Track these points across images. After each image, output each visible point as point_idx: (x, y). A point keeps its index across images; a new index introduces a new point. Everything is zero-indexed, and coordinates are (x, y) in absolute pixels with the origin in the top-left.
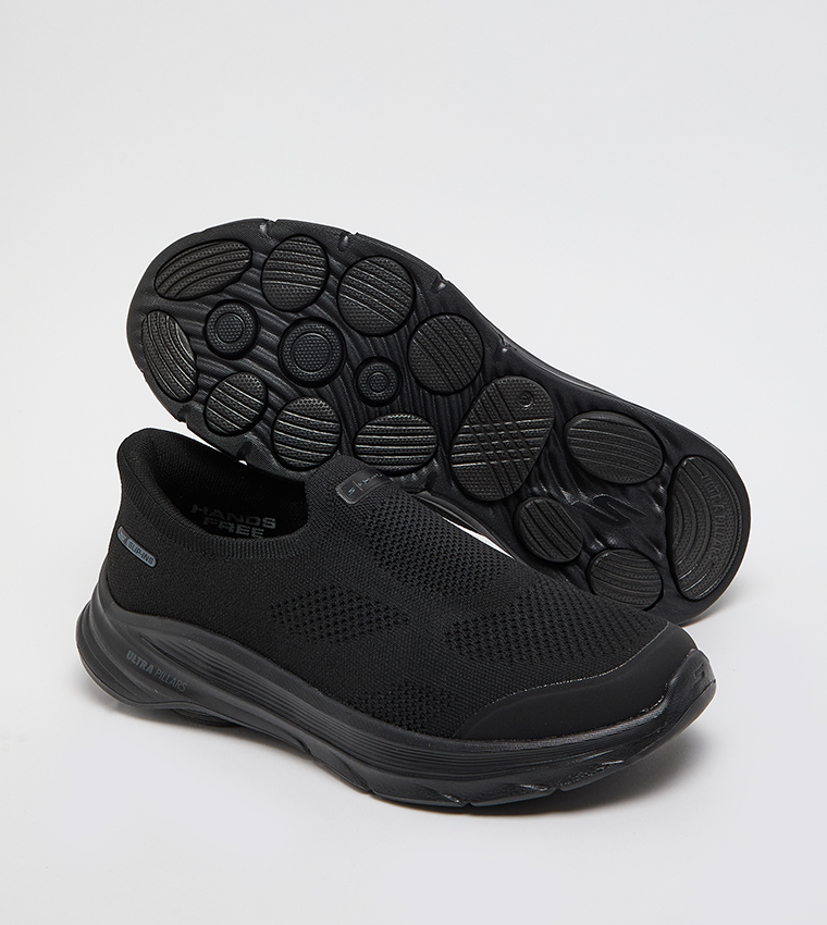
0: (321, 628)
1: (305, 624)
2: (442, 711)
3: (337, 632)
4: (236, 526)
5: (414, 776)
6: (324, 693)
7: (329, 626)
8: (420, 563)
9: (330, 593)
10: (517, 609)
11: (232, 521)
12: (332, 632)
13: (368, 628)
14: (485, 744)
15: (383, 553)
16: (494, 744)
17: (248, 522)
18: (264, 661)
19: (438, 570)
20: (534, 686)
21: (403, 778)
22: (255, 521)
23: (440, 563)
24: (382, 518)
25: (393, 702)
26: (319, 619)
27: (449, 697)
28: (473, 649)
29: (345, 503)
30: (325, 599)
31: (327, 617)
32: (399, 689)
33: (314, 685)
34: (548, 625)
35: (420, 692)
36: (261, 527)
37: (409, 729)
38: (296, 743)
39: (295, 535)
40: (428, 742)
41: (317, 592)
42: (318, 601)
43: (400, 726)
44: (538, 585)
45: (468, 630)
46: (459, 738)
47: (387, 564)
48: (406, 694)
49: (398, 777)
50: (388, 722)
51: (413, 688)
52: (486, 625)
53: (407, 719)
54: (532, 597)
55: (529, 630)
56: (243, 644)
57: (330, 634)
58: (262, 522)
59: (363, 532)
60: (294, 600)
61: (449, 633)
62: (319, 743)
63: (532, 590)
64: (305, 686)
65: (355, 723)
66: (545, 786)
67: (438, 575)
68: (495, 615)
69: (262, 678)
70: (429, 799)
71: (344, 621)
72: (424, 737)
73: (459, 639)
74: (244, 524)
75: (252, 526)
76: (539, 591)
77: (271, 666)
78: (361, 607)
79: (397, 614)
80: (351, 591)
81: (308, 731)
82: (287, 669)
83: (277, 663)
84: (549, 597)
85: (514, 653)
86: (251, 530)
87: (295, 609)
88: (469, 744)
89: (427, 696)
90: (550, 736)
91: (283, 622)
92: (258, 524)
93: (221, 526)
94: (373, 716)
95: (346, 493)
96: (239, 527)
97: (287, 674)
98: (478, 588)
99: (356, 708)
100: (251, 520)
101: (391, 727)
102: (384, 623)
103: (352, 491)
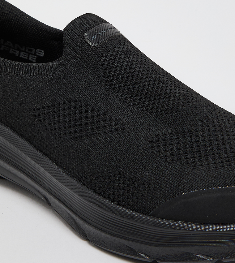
0: (65, 128)
1: (55, 123)
2: (143, 195)
3: (76, 132)
4: (20, 52)
5: (119, 237)
6: (63, 170)
7: (70, 127)
8: (136, 90)
9: (73, 105)
10: (200, 128)
11: (18, 49)
12: (72, 131)
13: (96, 131)
14: (171, 223)
15: (111, 81)
16: (179, 224)
17: (27, 51)
18: (26, 143)
19: (148, 96)
20: (211, 187)
21: (111, 237)
22: (31, 51)
23: (149, 91)
24: (113, 57)
25: (109, 184)
26: (65, 121)
27: (149, 187)
28: (168, 154)
29: (89, 45)
30: (70, 108)
31: (70, 120)
32: (114, 176)
33: (57, 164)
34: (220, 142)
35: (129, 180)
36: (35, 54)
37: (119, 205)
38: (43, 198)
39: (53, 63)
40: (131, 216)
41: (65, 103)
42: (64, 109)
43: (113, 201)
44: (214, 112)
45: (165, 140)
46: (154, 216)
47: (114, 89)
48: (119, 180)
49: (108, 236)
50: (105, 197)
51: (124, 177)
52: (178, 138)
53: (118, 197)
54: (210, 120)
55: (207, 144)
56: (14, 130)
57: (70, 133)
58: (35, 52)
59: (99, 66)
60: (49, 107)
61: (152, 141)
62: (57, 202)
63: (210, 115)
64: (51, 164)
65: (82, 195)
66: (211, 257)
67: (147, 100)
68: (185, 132)
69: (24, 154)
70: (128, 254)
71: (81, 125)
72: (128, 211)
73: (159, 146)
74: (25, 51)
75: (29, 54)
76: (215, 117)
77: (30, 147)
78: (93, 116)
79: (118, 124)
80: (88, 105)
81: (51, 193)
82: (41, 151)
83: (35, 146)
84: (221, 121)
85: (196, 160)
86: (29, 56)
87: (49, 113)
88: (160, 221)
89: (133, 184)
90: (219, 223)
91: (40, 120)
92: (33, 52)
93: (11, 51)
94: (95, 192)
95: (90, 38)
96: (22, 53)
97: (40, 154)
98: (174, 111)
99: (84, 184)
100: (29, 50)
101: (107, 201)
102: (108, 129)
103: (94, 37)
